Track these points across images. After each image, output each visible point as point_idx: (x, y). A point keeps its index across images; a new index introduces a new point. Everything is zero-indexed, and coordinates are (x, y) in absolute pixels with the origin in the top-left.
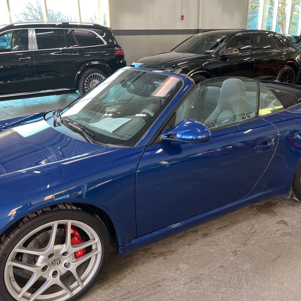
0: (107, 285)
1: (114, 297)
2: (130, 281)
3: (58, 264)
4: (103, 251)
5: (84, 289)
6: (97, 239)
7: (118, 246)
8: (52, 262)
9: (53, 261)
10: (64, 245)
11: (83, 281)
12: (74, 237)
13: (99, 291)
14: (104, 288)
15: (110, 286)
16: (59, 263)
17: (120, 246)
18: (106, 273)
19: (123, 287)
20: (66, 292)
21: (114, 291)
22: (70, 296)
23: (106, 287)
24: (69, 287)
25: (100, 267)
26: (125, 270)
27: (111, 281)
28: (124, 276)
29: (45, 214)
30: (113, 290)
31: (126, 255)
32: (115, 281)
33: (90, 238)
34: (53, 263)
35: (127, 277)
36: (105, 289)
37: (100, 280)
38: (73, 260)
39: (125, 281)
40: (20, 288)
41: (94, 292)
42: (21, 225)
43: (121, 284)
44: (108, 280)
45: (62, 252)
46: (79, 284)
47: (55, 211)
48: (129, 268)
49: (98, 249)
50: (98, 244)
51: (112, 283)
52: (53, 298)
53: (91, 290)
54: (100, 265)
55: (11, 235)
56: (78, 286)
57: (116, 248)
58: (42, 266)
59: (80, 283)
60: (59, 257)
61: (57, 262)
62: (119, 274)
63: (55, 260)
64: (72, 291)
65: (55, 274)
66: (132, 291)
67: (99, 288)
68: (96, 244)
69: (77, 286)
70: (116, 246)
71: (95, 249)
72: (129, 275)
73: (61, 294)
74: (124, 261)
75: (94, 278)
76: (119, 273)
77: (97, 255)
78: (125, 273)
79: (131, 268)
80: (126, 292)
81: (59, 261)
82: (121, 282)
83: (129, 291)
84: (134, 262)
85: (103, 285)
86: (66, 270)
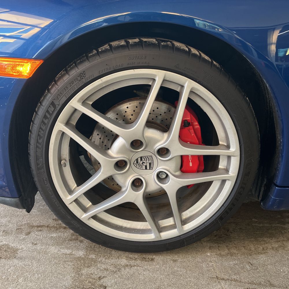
0: (227, 251)
1: (235, 277)
2: (275, 263)
3: (146, 168)
4: (240, 179)
5: (182, 237)
6: (235, 148)
7: (270, 183)
8: (137, 160)
9: (139, 159)
10: (166, 135)
11: (184, 222)
12: (188, 126)
13: (209, 254)
14: (219, 252)
15: (232, 255)
16: (148, 168)
17: (278, 184)
18: (228, 231)
19: (257, 269)
20: (150, 228)
21: (237, 267)
22: (155, 238)
23: (223, 253)
24: (157, 222)
25: (223, 208)
26: (266, 239)
27: (236, 247)
28: (263, 249)
29: (143, 48)
30: (237, 264)
31: (282, 209)
32: (243, 250)
33: (220, 143)
34: (137, 162)
35: (268, 253)
36: (221, 255)
37: (215, 236)
38: (176, 172)
39: (262, 258)
40: (76, 185)
41: (199, 251)
42: (94, 55)
43: (255, 261)
44: (231, 243)
45: (159, 145)
46: (175, 224)
47: (164, 46)
48: (274, 240)
49: (230, 171)
50: (232, 158)
51: (235, 251)
52: (126, 228)
53: (195, 245)
54: (226, 205)
55: (72, 69)
56: (173, 227)
57: (263, 189)
58: (118, 158)
59: (178, 223)
60: (151, 154)
61: (145, 164)
62: (253, 241)
63: (143, 159)
64: (161, 232)
65: (137, 184)
66: (276, 283)
67: (210, 248)
68: (229, 157)
69: (171, 225)
70: (265, 185)
71: (224, 169)
72: (273, 252)
73: (142, 228)
74: (266, 225)
75: (206, 224)
76: (252, 239)
77: (224, 182)
78: (266, 245)
79: (279, 241)
80: (262, 280)
81: (150, 164)
82: (254, 256)
83: (269, 281)
84: (285, 232)
85: (219, 247)
86: (158, 187)
